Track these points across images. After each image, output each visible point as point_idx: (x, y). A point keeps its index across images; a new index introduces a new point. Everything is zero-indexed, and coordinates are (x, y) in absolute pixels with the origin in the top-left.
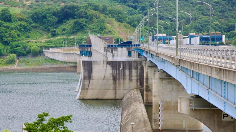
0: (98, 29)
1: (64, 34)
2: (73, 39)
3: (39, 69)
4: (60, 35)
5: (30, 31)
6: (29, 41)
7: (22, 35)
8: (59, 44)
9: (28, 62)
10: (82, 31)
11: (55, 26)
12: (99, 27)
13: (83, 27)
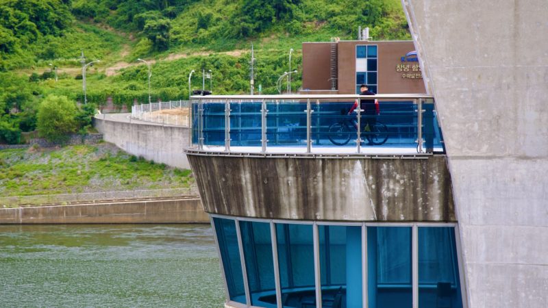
0: (353, 17)
1: (203, 42)
2: (243, 61)
3: (62, 213)
4: (186, 43)
5: (61, 27)
6: (49, 70)
7: (23, 47)
8: (179, 84)
9: (18, 172)
10: (281, 28)
11: (170, 9)
12: (359, 10)
13: (285, 10)
